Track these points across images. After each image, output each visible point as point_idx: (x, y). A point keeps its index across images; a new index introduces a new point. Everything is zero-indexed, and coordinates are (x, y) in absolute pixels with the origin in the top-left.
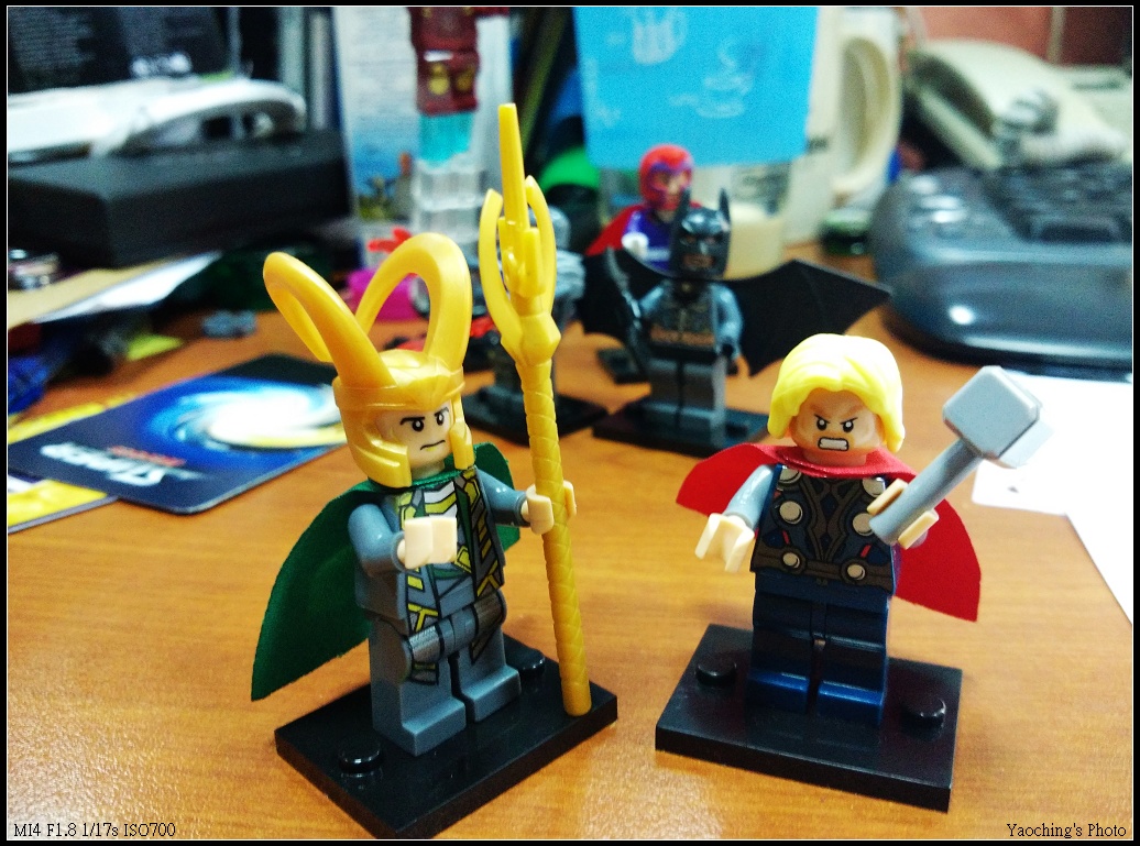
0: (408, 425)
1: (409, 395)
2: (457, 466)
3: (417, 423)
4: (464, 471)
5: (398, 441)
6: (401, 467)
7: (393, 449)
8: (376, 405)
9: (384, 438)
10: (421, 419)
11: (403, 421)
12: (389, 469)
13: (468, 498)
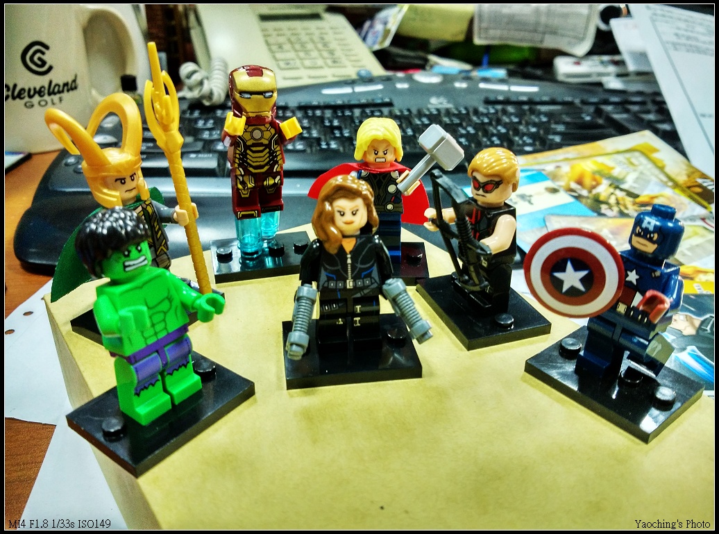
0: (119, 182)
1: (117, 168)
2: (142, 199)
3: (122, 181)
4: (145, 201)
5: (115, 189)
6: (118, 201)
7: (113, 193)
8: (103, 174)
9: (108, 188)
10: (124, 179)
11: (116, 180)
12: (112, 202)
13: (149, 213)
